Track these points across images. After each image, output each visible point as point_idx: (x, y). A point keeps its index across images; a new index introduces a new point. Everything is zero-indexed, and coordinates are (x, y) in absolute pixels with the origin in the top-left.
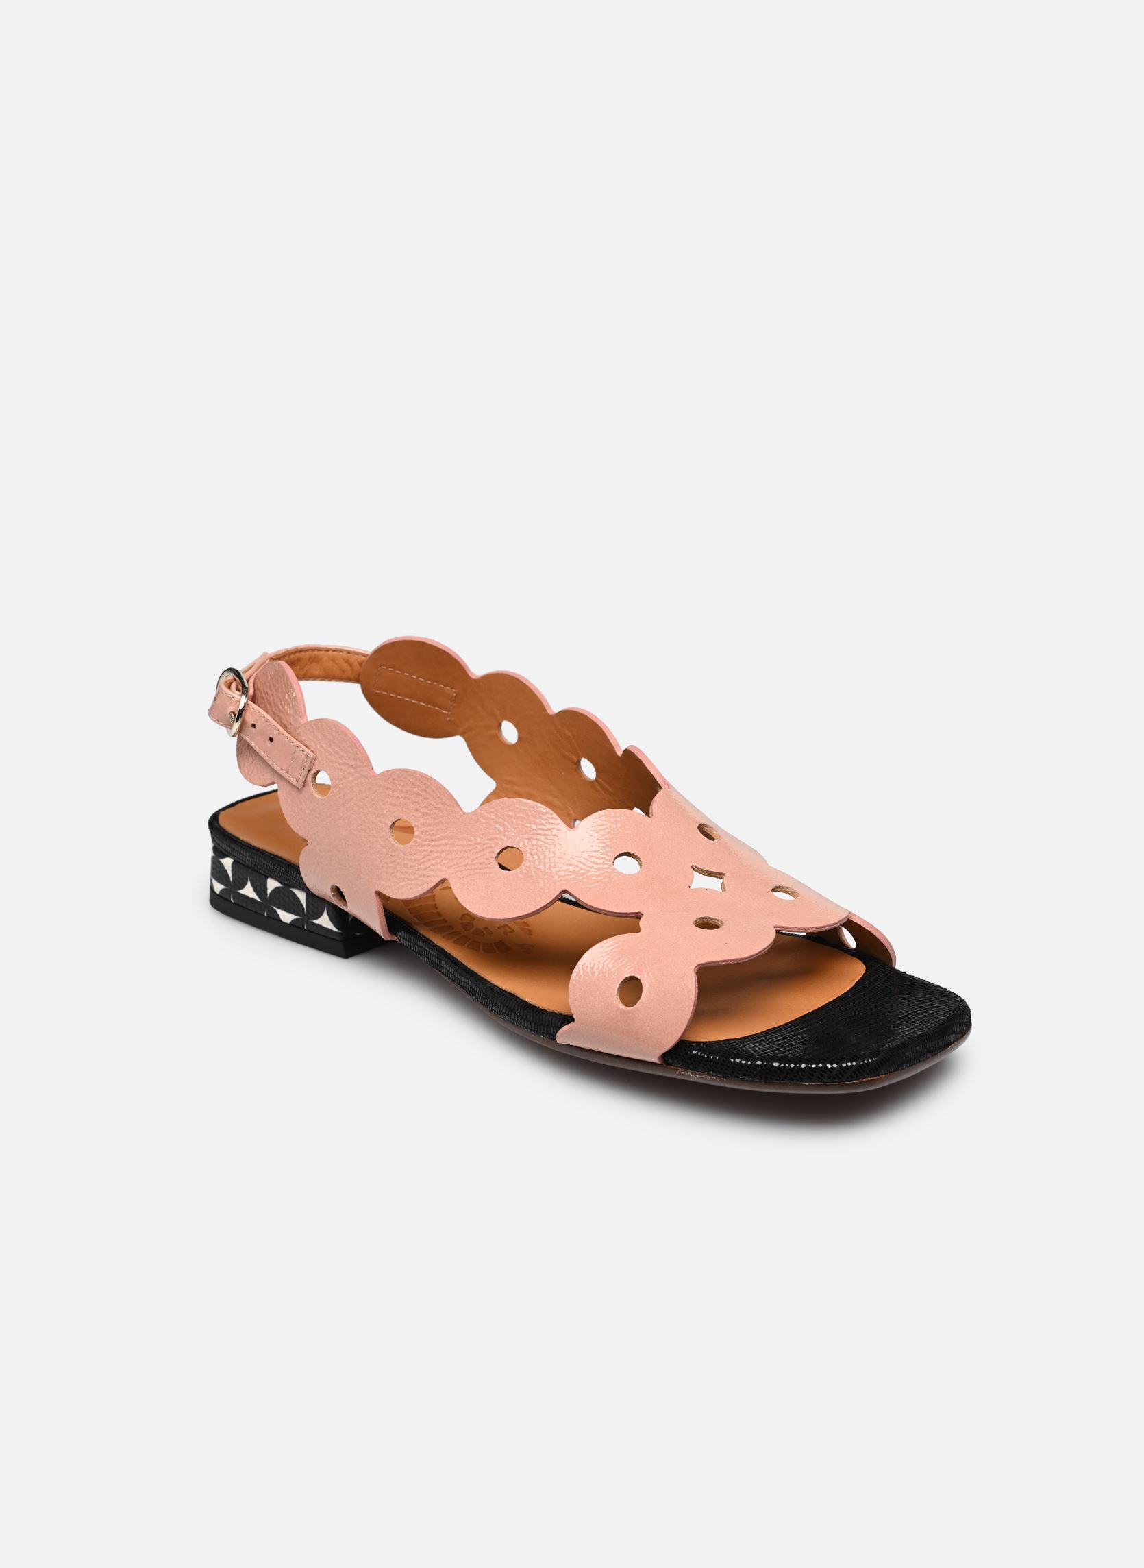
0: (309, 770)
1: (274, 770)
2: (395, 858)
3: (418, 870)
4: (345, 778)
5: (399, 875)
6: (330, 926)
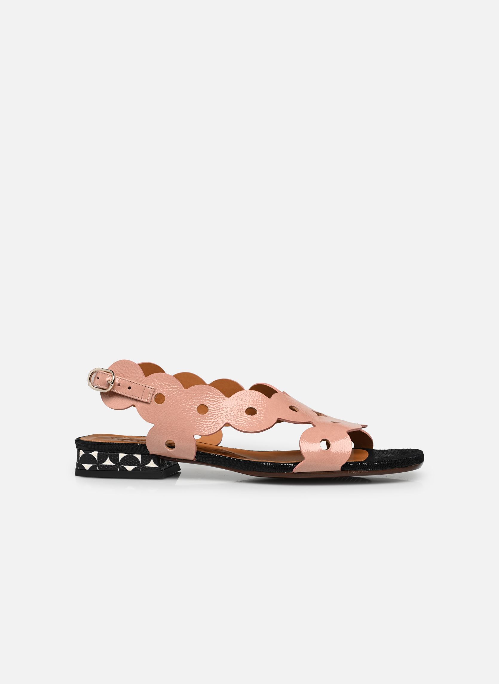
0: (153, 395)
1: (133, 399)
2: (201, 420)
3: (214, 422)
4: (172, 394)
5: (205, 426)
6: (155, 466)
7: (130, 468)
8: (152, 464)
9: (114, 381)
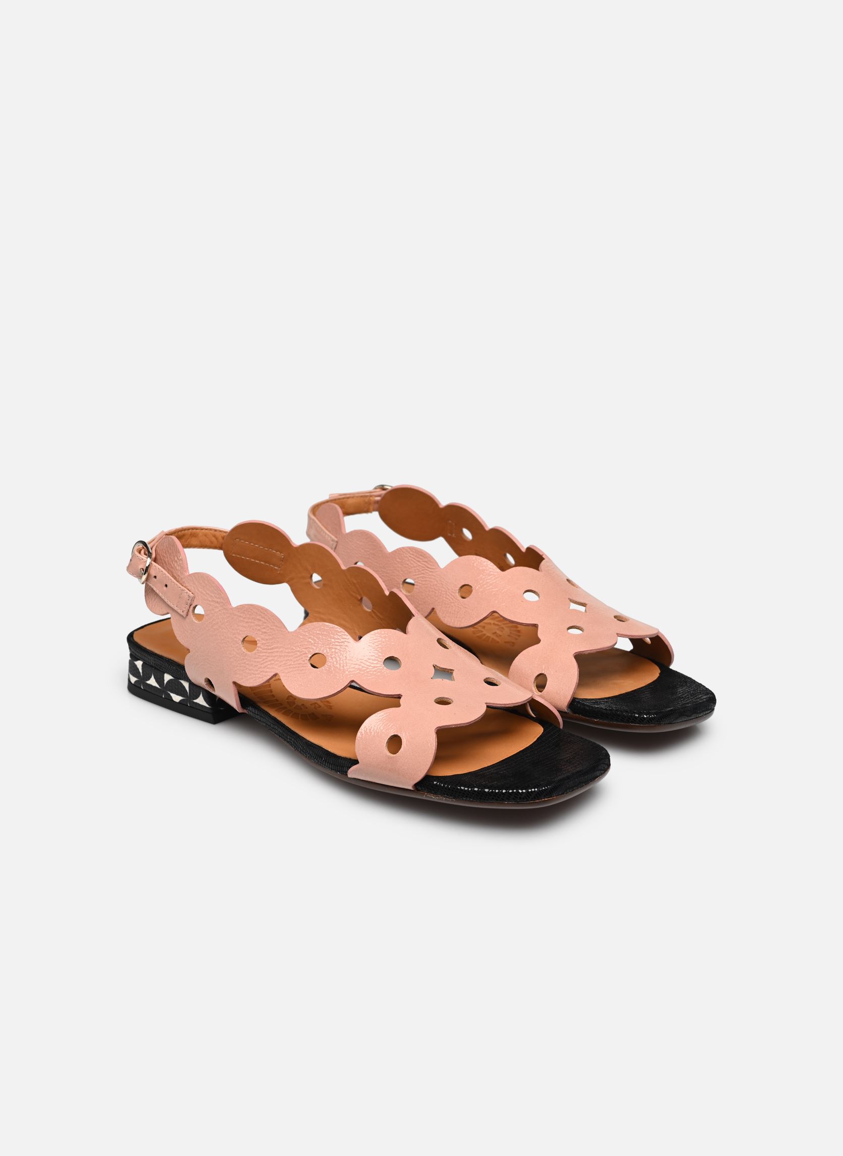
0: (190, 605)
1: (168, 605)
2: (245, 661)
3: (260, 668)
4: (213, 610)
5: (247, 671)
6: (204, 704)
7: (177, 698)
8: (201, 701)
9: (147, 568)
